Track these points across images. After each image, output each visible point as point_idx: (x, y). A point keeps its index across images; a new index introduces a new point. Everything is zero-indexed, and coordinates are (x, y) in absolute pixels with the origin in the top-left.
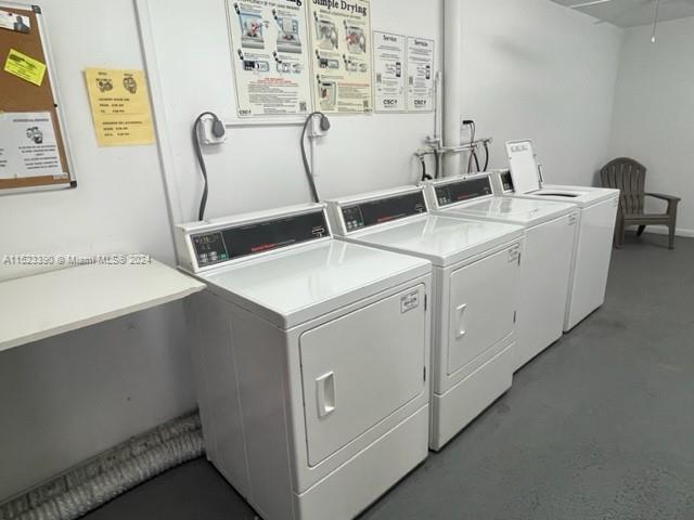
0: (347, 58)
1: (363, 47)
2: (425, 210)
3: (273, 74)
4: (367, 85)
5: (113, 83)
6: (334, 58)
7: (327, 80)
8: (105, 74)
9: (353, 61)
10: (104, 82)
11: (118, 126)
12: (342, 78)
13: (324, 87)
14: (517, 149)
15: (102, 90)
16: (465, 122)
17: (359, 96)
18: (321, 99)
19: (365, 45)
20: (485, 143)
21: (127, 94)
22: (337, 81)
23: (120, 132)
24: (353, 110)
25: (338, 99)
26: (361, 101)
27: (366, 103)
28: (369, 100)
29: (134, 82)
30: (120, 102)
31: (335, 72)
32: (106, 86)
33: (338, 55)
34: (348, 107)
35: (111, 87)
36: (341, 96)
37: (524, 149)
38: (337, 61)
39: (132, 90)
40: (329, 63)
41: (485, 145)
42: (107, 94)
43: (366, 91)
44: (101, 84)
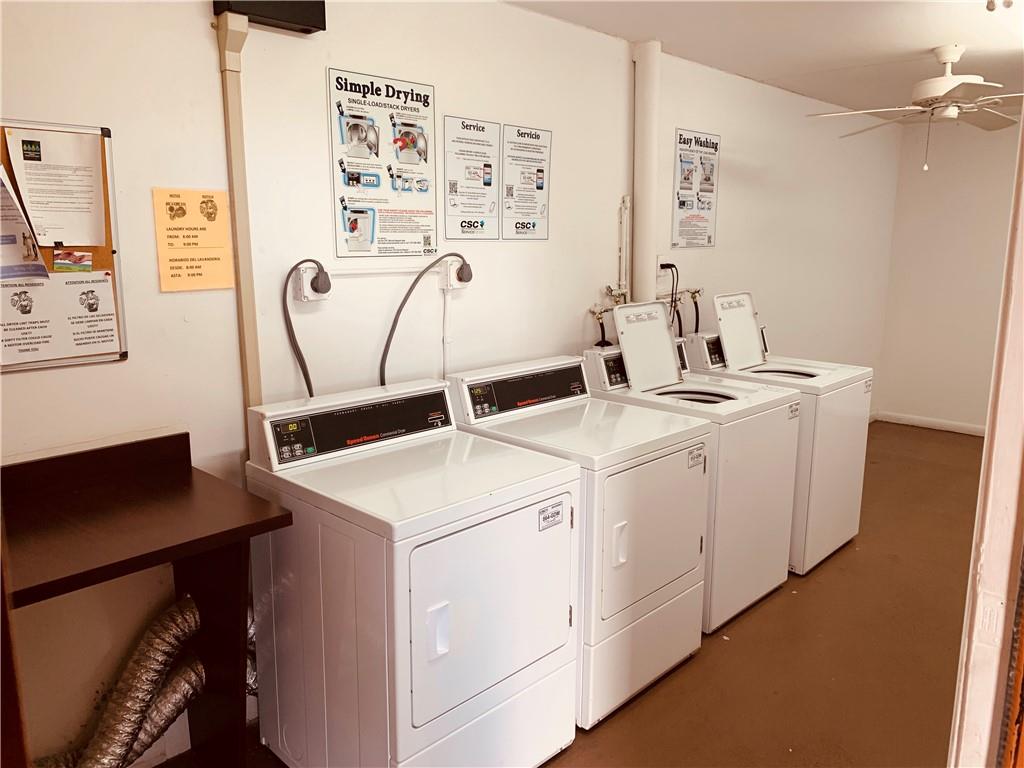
0: (394, 171)
1: (423, 154)
2: (583, 391)
3: (695, 211)
4: (430, 212)
5: (187, 208)
6: (371, 171)
7: (358, 206)
8: (179, 196)
9: (404, 176)
10: (176, 207)
11: (189, 264)
12: (386, 201)
13: (354, 216)
14: (730, 305)
15: (172, 217)
16: (663, 266)
17: (416, 229)
18: (348, 234)
19: (426, 152)
20: (694, 294)
21: (203, 221)
22: (376, 206)
23: (191, 271)
24: (406, 251)
25: (378, 234)
26: (419, 237)
27: (427, 241)
28: (432, 234)
29: (215, 207)
30: (194, 233)
31: (372, 192)
32: (178, 211)
33: (379, 167)
34: (397, 246)
35: (184, 213)
36: (383, 229)
37: (740, 305)
38: (377, 176)
39: (211, 217)
40: (362, 179)
41: (694, 298)
42: (179, 222)
43: (429, 220)
44: (171, 209)
